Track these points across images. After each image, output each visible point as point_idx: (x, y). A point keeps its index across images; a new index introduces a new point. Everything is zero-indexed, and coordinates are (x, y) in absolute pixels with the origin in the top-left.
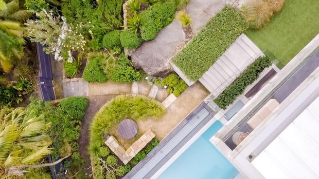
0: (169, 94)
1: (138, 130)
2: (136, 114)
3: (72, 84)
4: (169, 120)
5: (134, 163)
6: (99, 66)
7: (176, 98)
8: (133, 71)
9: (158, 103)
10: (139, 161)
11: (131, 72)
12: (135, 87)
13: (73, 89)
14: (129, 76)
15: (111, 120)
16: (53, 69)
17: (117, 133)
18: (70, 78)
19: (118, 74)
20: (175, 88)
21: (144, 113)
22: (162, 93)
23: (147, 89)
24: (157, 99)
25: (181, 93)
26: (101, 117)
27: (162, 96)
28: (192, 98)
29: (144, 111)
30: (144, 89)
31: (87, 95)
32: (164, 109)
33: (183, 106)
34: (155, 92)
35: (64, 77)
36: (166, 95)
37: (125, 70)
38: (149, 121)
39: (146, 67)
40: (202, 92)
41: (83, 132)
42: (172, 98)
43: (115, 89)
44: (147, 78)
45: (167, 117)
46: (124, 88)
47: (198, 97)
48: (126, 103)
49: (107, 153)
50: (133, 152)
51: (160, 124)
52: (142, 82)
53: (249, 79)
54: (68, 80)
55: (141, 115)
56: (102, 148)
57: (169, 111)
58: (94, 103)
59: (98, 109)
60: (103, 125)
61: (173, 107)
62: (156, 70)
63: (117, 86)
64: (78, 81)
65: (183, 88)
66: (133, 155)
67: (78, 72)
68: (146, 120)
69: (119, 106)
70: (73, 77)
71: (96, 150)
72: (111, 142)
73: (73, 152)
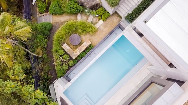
0: (99, 20)
1: (81, 40)
2: (80, 31)
3: (43, 17)
4: (99, 35)
5: (79, 58)
6: (58, 4)
7: (103, 22)
8: (78, 5)
9: (93, 25)
10: (82, 58)
11: (77, 6)
12: (79, 17)
13: (43, 20)
14: (76, 8)
15: (65, 35)
16: (32, 10)
17: (69, 42)
18: (41, 14)
19: (69, 8)
20: (102, 16)
21: (85, 30)
22: (95, 20)
23: (86, 18)
24: (92, 23)
25: (106, 19)
26: (59, 33)
27: (95, 21)
28: (113, 22)
29: (84, 29)
30: (85, 18)
31: (52, 22)
32: (96, 28)
33: (108, 27)
34: (91, 19)
35: (38, 14)
36: (98, 20)
37: (74, 5)
38: (88, 36)
39: (86, 3)
40: (118, 18)
41: (49, 44)
42: (101, 22)
43: (67, 18)
44: (86, 11)
45: (98, 33)
46: (73, 17)
47: (116, 21)
48: (74, 24)
49: (63, 53)
50: (78, 52)
51: (94, 37)
52: (83, 14)
53: (146, 4)
54: (40, 15)
55: (83, 32)
56: (60, 50)
57: (99, 30)
58: (55, 27)
59: (58, 29)
60: (60, 37)
61: (101, 28)
62: (92, 4)
63: (69, 17)
64: (46, 15)
65: (108, 16)
66: (78, 53)
67: (46, 10)
68: (86, 35)
69: (70, 26)
70: (43, 13)
71: (57, 51)
72: (65, 46)
73: (43, 54)
